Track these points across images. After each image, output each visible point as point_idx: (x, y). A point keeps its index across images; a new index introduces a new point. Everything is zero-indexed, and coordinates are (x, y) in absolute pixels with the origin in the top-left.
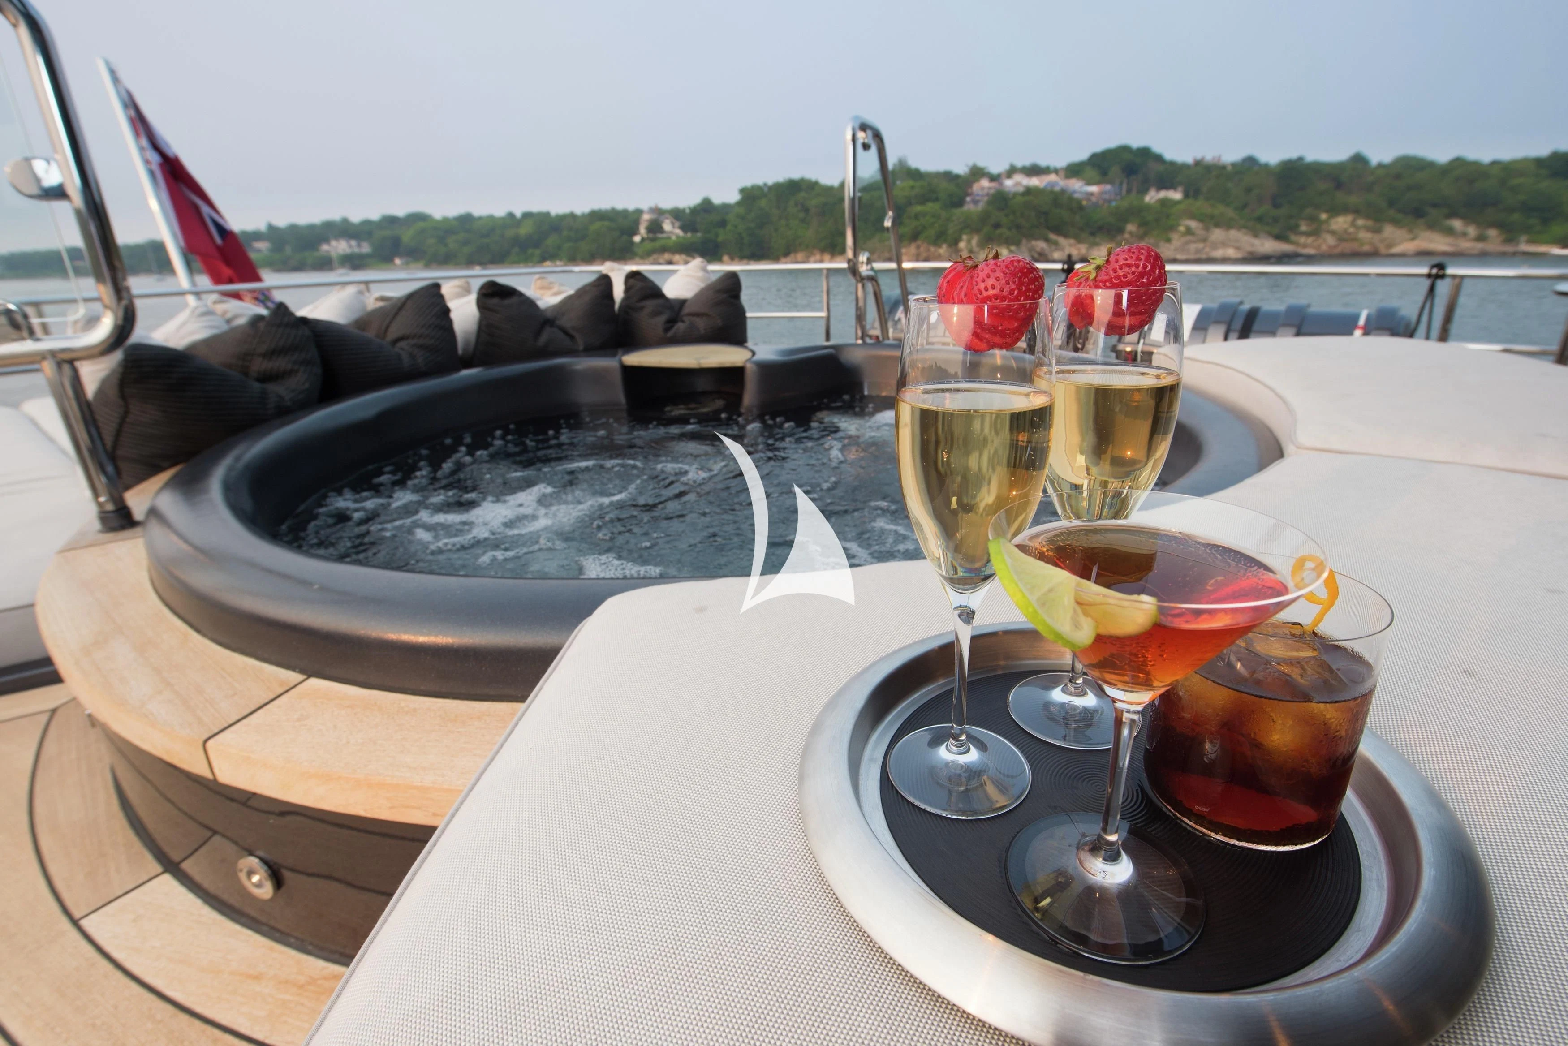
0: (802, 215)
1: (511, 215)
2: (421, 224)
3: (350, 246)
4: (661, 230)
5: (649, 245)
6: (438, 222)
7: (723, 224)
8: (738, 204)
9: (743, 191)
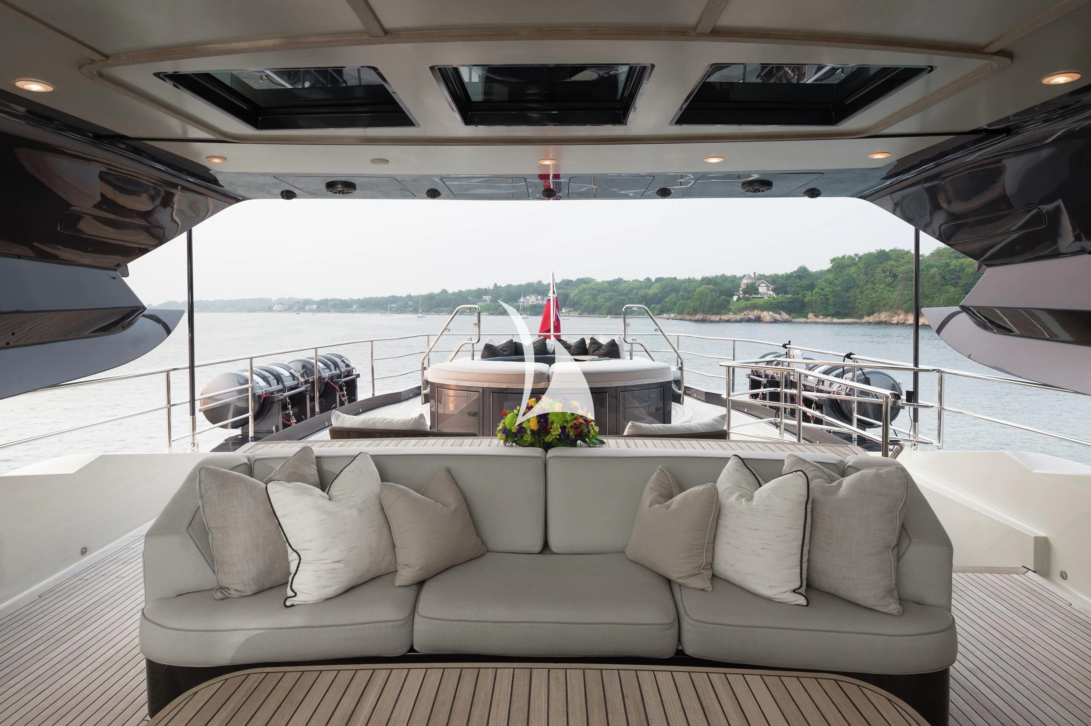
0: (889, 280)
1: (648, 279)
2: (584, 286)
3: (537, 300)
4: (756, 291)
5: (742, 304)
6: (598, 284)
7: (811, 287)
8: (829, 271)
9: (833, 260)
